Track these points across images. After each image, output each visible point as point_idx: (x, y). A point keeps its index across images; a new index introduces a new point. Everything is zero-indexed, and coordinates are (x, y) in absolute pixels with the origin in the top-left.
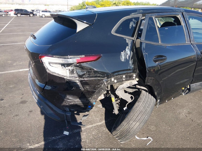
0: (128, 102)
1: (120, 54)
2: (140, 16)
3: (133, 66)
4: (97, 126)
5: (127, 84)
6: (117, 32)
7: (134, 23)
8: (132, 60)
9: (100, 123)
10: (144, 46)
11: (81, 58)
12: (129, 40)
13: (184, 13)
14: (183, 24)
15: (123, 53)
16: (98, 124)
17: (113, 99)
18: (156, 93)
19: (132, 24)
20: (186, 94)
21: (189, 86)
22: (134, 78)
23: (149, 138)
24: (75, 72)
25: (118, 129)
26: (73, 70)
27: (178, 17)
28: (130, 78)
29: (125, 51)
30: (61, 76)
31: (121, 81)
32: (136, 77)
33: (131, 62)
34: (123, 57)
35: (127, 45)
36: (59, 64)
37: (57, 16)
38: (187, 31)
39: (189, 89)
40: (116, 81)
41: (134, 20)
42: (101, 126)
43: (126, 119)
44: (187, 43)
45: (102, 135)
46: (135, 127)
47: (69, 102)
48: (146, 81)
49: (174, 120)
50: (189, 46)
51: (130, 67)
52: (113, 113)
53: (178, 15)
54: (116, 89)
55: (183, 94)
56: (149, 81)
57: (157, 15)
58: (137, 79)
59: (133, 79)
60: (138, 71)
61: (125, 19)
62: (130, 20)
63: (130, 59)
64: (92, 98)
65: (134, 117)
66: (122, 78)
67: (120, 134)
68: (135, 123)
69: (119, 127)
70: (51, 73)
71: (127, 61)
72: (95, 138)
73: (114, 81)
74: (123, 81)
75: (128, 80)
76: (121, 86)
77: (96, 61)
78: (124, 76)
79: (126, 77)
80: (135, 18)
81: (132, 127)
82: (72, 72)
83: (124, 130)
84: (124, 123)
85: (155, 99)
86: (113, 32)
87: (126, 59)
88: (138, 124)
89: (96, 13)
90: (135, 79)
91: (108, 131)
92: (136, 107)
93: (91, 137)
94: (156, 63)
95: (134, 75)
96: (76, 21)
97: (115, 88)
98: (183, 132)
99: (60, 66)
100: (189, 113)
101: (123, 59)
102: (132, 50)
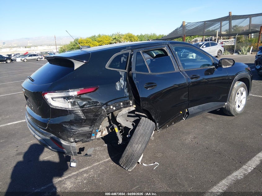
0: (131, 129)
1: (115, 85)
2: (130, 51)
3: (128, 94)
4: (104, 162)
5: (125, 111)
6: (110, 66)
7: (125, 58)
8: (127, 88)
9: (107, 160)
10: (134, 76)
11: (81, 90)
12: (122, 72)
13: (170, 45)
14: (169, 55)
15: (117, 84)
16: (105, 160)
17: (116, 129)
18: (153, 117)
19: (122, 59)
20: (186, 118)
21: (187, 110)
22: (131, 104)
23: (155, 163)
24: (76, 104)
25: (123, 155)
26: (74, 102)
27: (165, 49)
28: (127, 105)
29: (120, 81)
30: (64, 109)
31: (119, 109)
32: (133, 104)
33: (126, 91)
34: (118, 87)
35: (121, 76)
36: (61, 97)
37: (54, 58)
38: (174, 60)
39: (188, 113)
40: (114, 108)
41: (124, 55)
42: (108, 161)
43: (130, 143)
44: (176, 70)
45: (110, 169)
46: (138, 149)
47: (73, 132)
48: (141, 105)
49: (180, 145)
50: (178, 73)
51: (126, 94)
52: (119, 144)
53: (164, 47)
54: (116, 117)
55: (184, 118)
56: (144, 106)
57: (144, 50)
58: (135, 106)
59: (131, 106)
60: (133, 98)
61: (116, 56)
62: (121, 56)
63: (125, 88)
64: (95, 126)
65: (136, 140)
66: (120, 105)
67: (126, 160)
68: (138, 145)
69: (124, 153)
70: (54, 108)
71: (122, 90)
72: (103, 172)
73: (113, 109)
74: (121, 108)
75: (126, 107)
76: (120, 113)
77: (94, 92)
78: (122, 104)
79: (124, 104)
80: (125, 54)
81: (136, 149)
82: (73, 104)
83: (129, 154)
84: (128, 148)
85: (154, 123)
86: (107, 67)
87: (121, 88)
88: (140, 145)
89: (90, 52)
90: (133, 106)
91: (116, 165)
92: (137, 131)
93: (99, 172)
94: (148, 89)
95: (131, 102)
96: (73, 60)
97: (116, 115)
98: (188, 154)
99: (63, 99)
100: (195, 138)
101: (118, 88)
102: (125, 80)
